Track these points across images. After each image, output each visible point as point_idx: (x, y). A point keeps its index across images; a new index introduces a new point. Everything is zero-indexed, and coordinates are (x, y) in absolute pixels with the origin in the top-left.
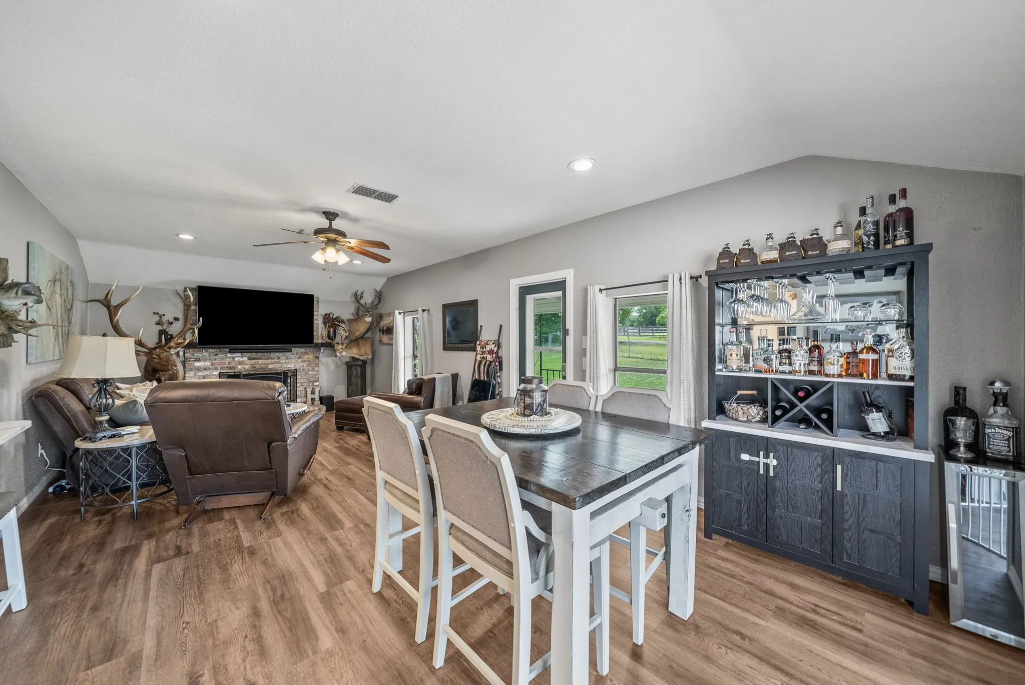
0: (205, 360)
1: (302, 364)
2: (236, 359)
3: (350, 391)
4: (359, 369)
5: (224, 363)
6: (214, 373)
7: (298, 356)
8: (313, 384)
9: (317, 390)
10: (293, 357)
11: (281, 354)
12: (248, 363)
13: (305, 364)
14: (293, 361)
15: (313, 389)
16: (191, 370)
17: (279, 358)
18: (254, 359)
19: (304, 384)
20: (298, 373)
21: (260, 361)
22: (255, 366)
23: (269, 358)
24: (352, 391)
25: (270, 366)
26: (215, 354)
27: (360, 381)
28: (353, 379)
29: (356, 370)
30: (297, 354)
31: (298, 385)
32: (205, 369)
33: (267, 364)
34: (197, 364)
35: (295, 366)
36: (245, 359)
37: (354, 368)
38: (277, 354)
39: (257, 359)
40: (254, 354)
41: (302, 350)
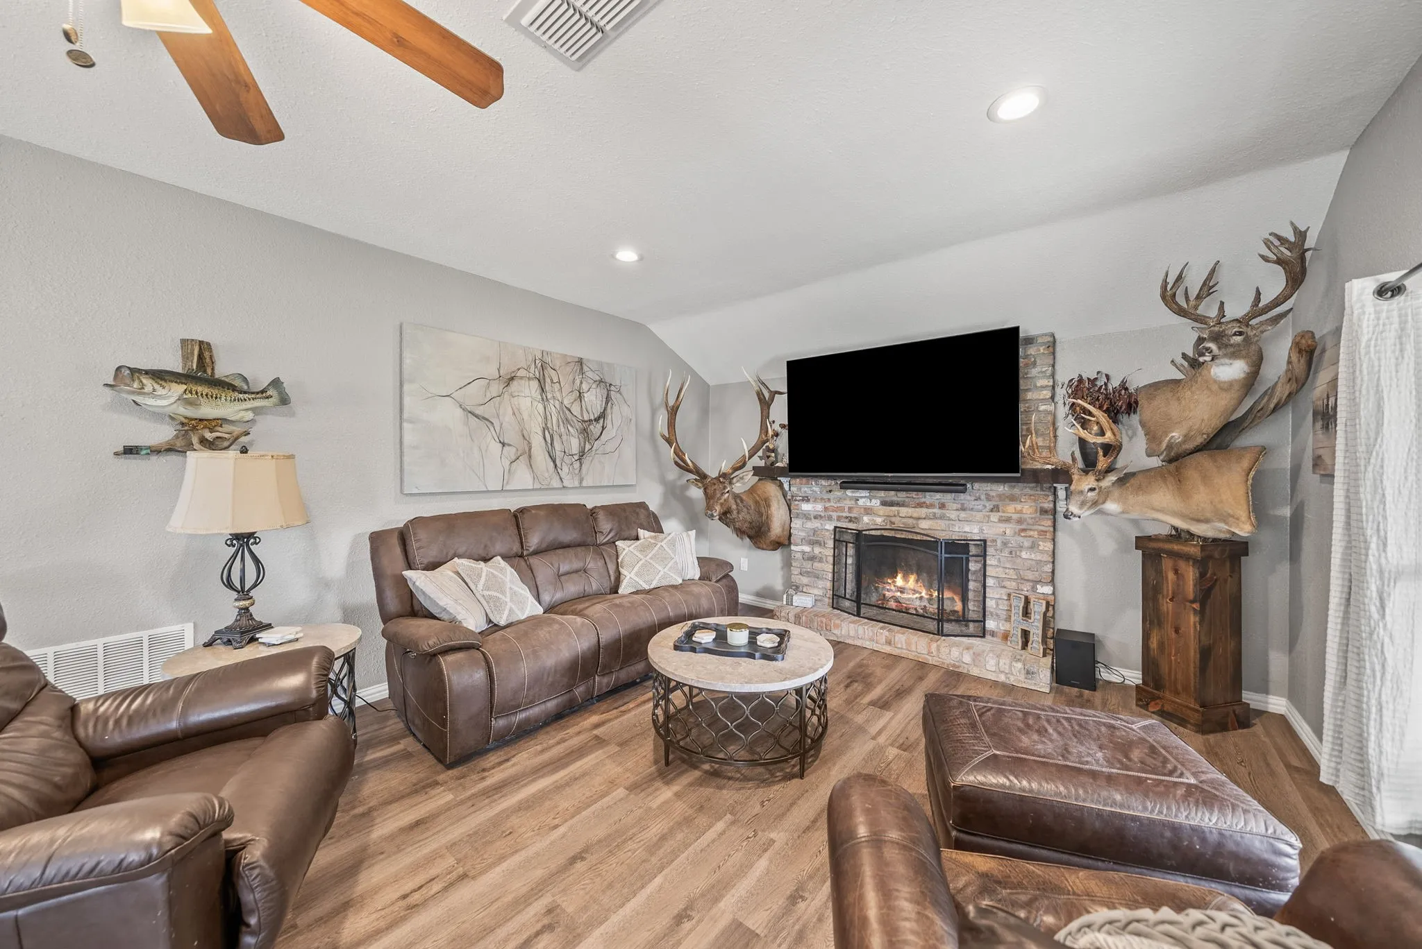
0: (815, 500)
1: (1002, 527)
2: (861, 502)
3: (1154, 644)
4: (1191, 574)
5: (841, 509)
6: (827, 527)
7: (989, 505)
8: (1034, 589)
9: (1038, 609)
10: (978, 505)
11: (949, 496)
12: (881, 513)
13: (1009, 529)
14: (979, 516)
15: (1027, 601)
16: (797, 516)
17: (942, 506)
18: (892, 504)
19: (1007, 584)
20: (990, 551)
21: (904, 511)
22: (893, 519)
23: (920, 505)
24: (1161, 645)
25: (924, 525)
26: (828, 489)
27: (1193, 619)
28: (1167, 606)
29: (1176, 572)
30: (989, 498)
31: (990, 582)
32: (815, 518)
33: (919, 518)
34: (806, 507)
35: (981, 530)
36: (876, 503)
37: (1167, 564)
38: (938, 496)
39: (898, 504)
40: (893, 493)
41: (1001, 489)
